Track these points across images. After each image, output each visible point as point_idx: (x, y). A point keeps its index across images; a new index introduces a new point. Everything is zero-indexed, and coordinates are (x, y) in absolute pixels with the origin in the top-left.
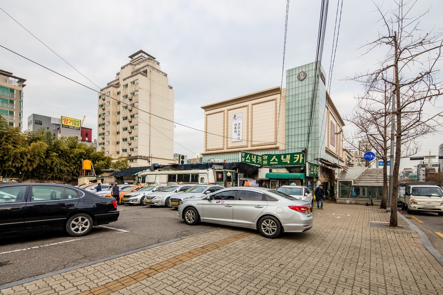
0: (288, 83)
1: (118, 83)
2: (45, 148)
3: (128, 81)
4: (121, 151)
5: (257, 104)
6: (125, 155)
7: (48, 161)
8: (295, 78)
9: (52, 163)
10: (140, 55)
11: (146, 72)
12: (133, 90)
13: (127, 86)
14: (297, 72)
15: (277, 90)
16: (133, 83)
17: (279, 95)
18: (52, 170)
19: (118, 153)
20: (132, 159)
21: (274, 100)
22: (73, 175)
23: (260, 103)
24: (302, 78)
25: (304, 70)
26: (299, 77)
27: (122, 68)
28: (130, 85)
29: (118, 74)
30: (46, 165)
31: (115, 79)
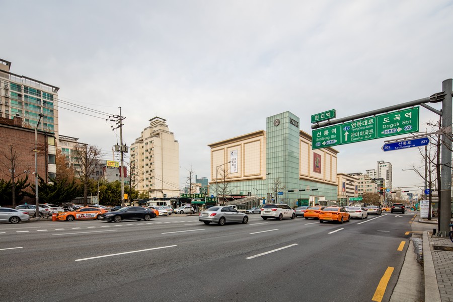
0: (268, 128)
1: (142, 140)
2: (105, 189)
3: (148, 141)
4: (145, 186)
5: (248, 143)
6: (147, 188)
7: (107, 195)
8: (272, 124)
9: (109, 196)
10: (156, 119)
11: (158, 134)
12: (151, 147)
13: (147, 143)
14: (274, 120)
15: (261, 133)
16: (151, 142)
17: (263, 136)
18: (109, 200)
19: (143, 187)
20: (152, 191)
21: (259, 140)
22: (119, 202)
23: (249, 143)
24: (277, 124)
25: (278, 118)
26: (275, 123)
27: (145, 129)
28: (149, 143)
29: (142, 132)
30: (106, 197)
31: (140, 136)
